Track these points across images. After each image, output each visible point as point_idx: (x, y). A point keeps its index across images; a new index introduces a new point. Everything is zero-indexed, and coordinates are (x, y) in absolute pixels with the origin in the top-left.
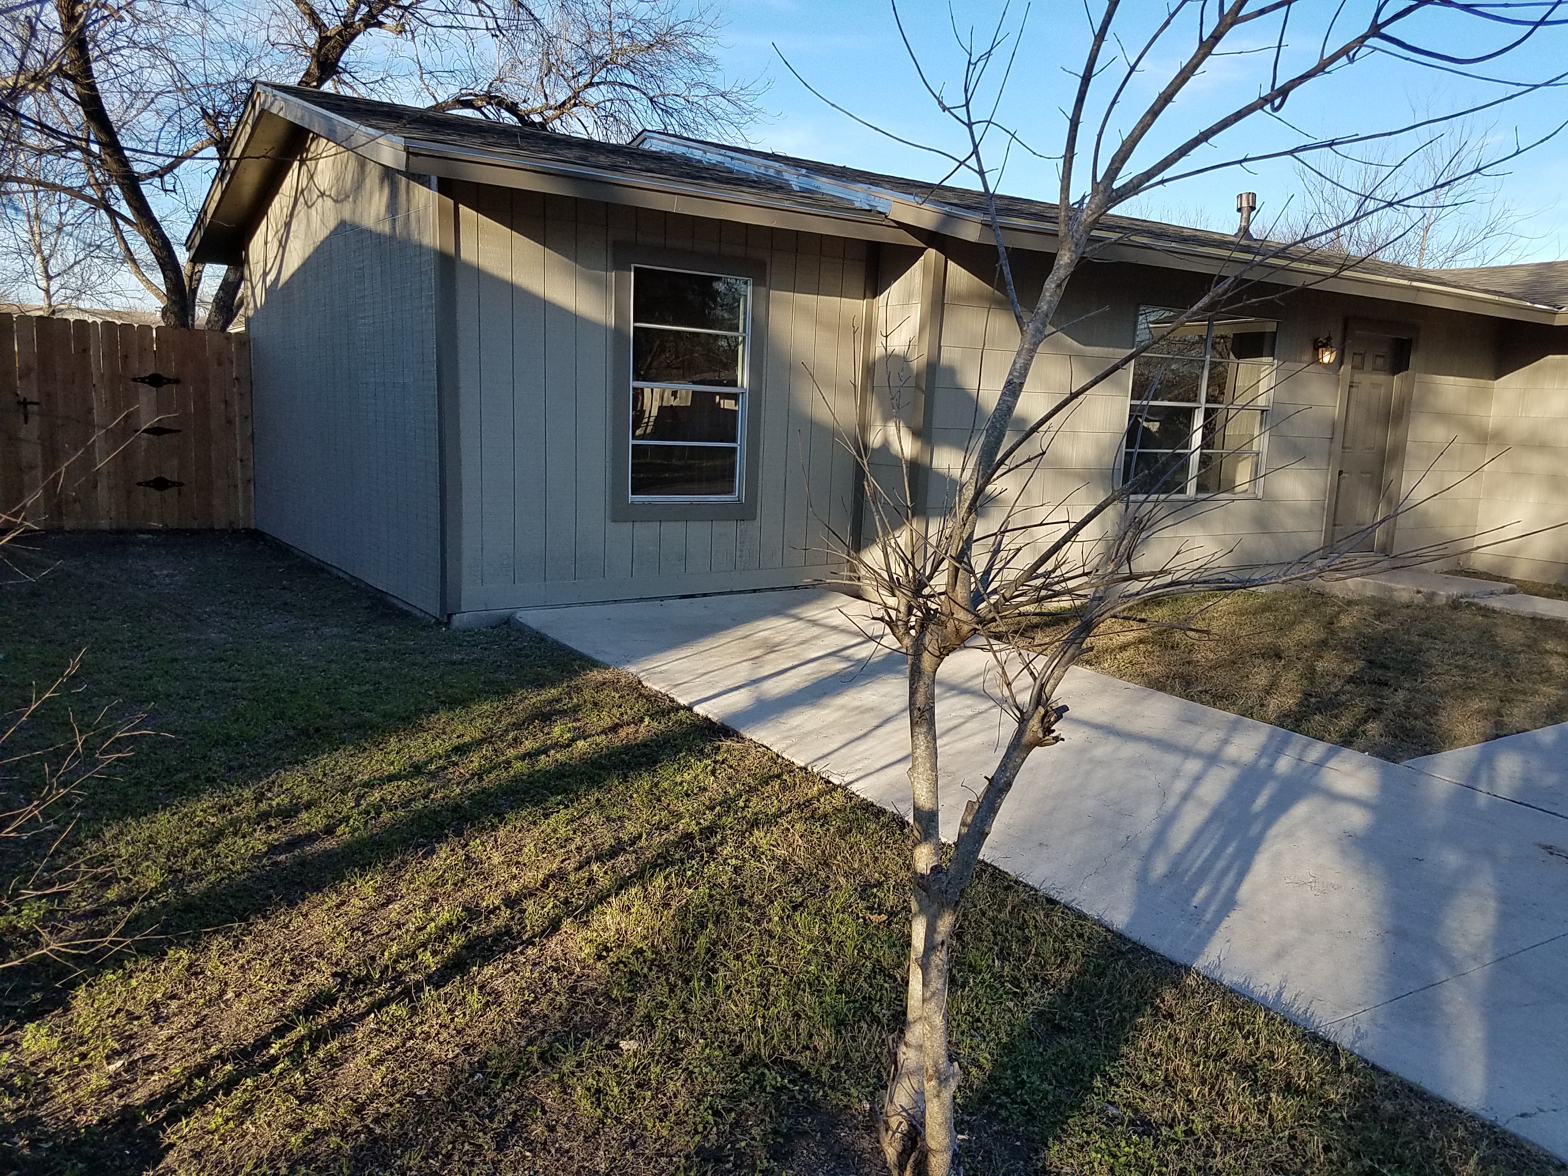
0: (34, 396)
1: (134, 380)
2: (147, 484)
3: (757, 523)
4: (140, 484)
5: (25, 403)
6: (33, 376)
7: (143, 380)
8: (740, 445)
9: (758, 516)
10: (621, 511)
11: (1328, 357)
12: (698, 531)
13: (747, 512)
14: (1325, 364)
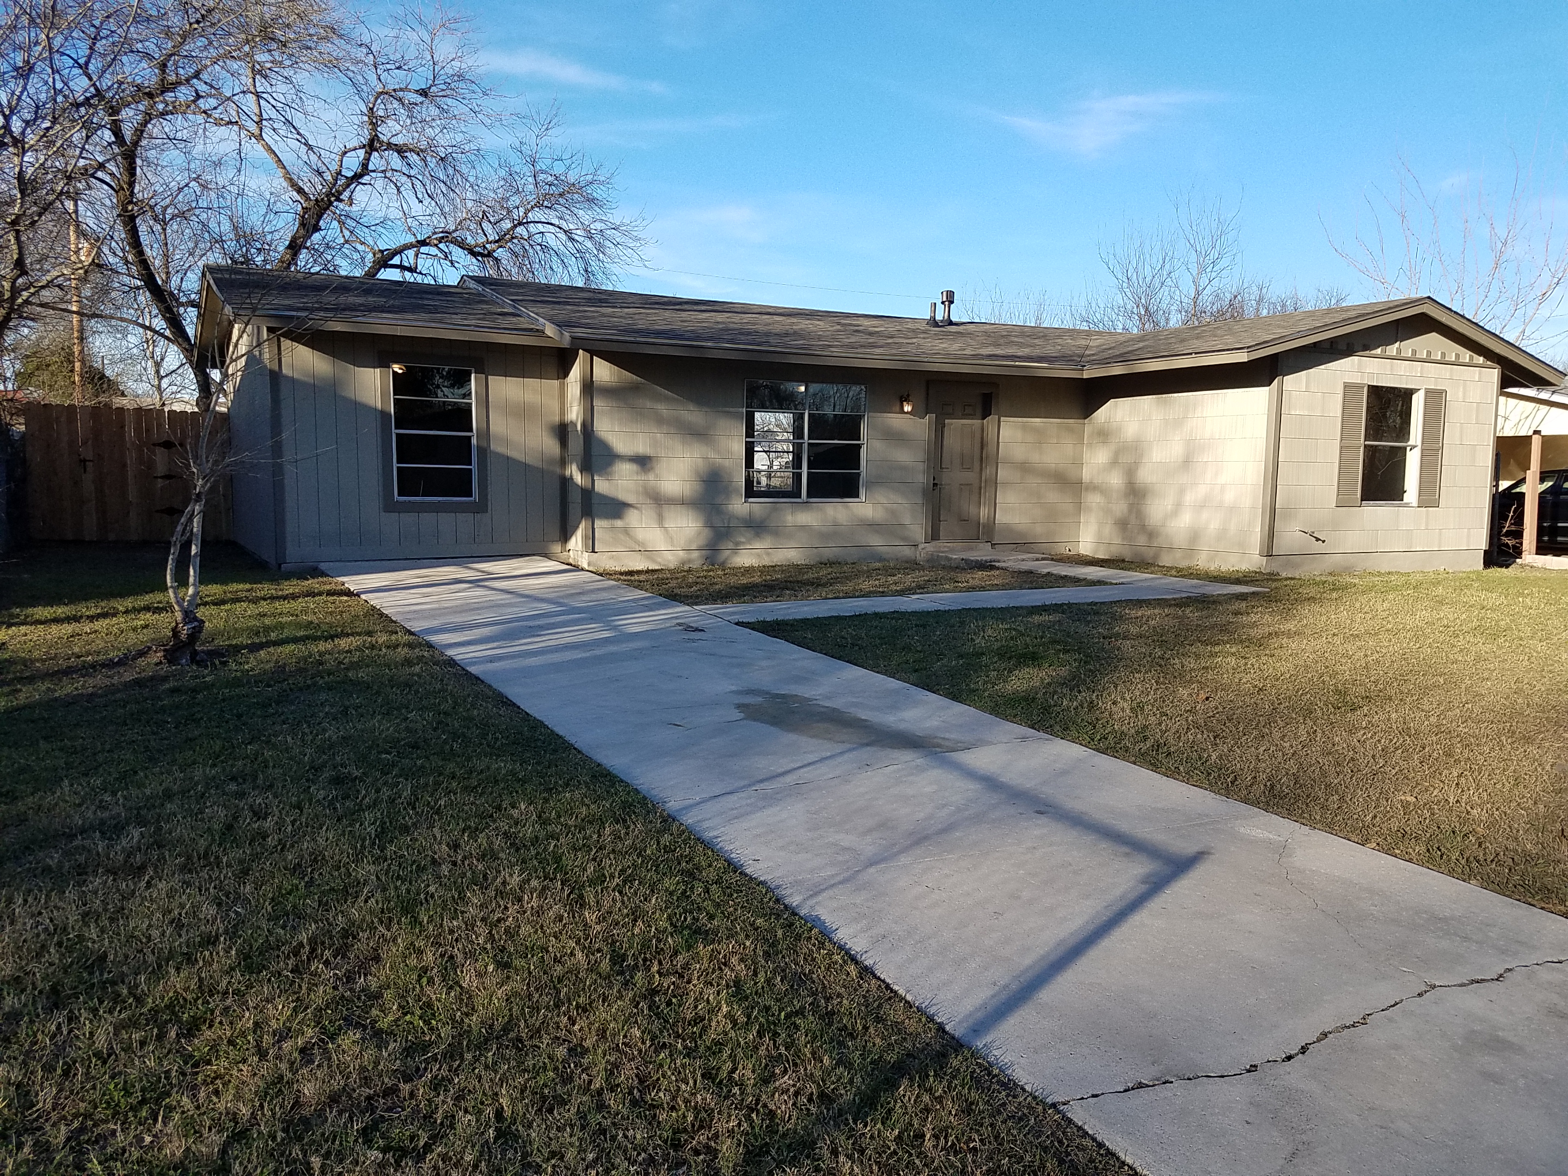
0: (90, 456)
1: (154, 445)
2: (162, 511)
3: (488, 515)
4: (157, 511)
5: (84, 461)
6: (90, 442)
7: (159, 445)
8: (474, 467)
9: (489, 508)
10: (390, 507)
11: (907, 408)
12: (446, 519)
13: (481, 507)
14: (907, 413)
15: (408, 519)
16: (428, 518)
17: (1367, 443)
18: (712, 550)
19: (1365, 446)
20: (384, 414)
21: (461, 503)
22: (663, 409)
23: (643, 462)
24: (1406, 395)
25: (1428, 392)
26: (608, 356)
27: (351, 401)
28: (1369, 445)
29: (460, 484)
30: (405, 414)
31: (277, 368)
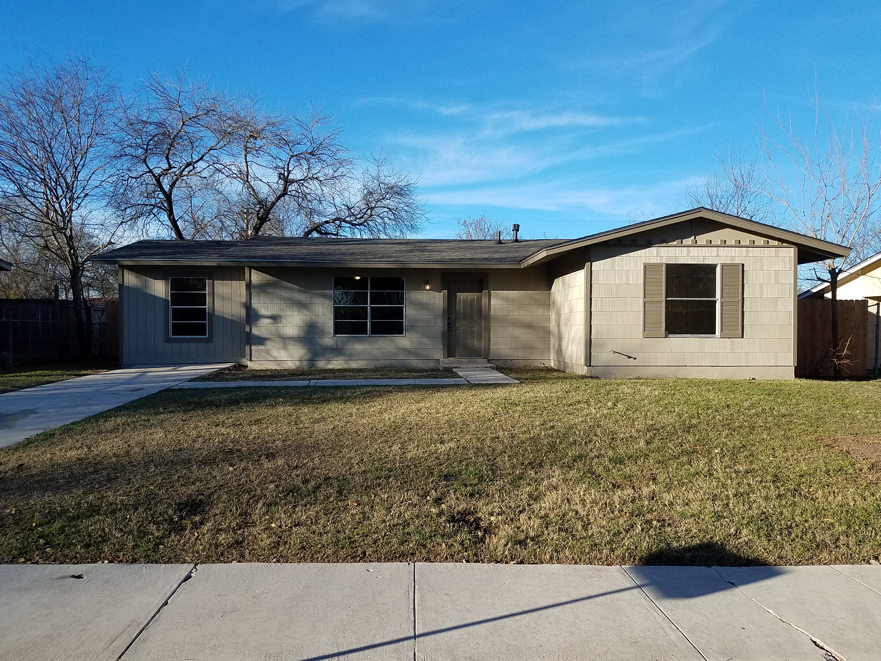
3: (213, 344)
9: (214, 340)
10: (168, 340)
11: (428, 287)
12: (193, 345)
13: (210, 340)
14: (429, 290)
15: (176, 346)
16: (185, 345)
17: (668, 299)
18: (312, 361)
19: (667, 301)
20: (166, 301)
21: (202, 338)
22: (283, 293)
23: (275, 318)
24: (712, 268)
25: (723, 266)
26: (260, 269)
27: (152, 295)
28: (669, 300)
29: (200, 330)
30: (176, 299)
31: (122, 283)
